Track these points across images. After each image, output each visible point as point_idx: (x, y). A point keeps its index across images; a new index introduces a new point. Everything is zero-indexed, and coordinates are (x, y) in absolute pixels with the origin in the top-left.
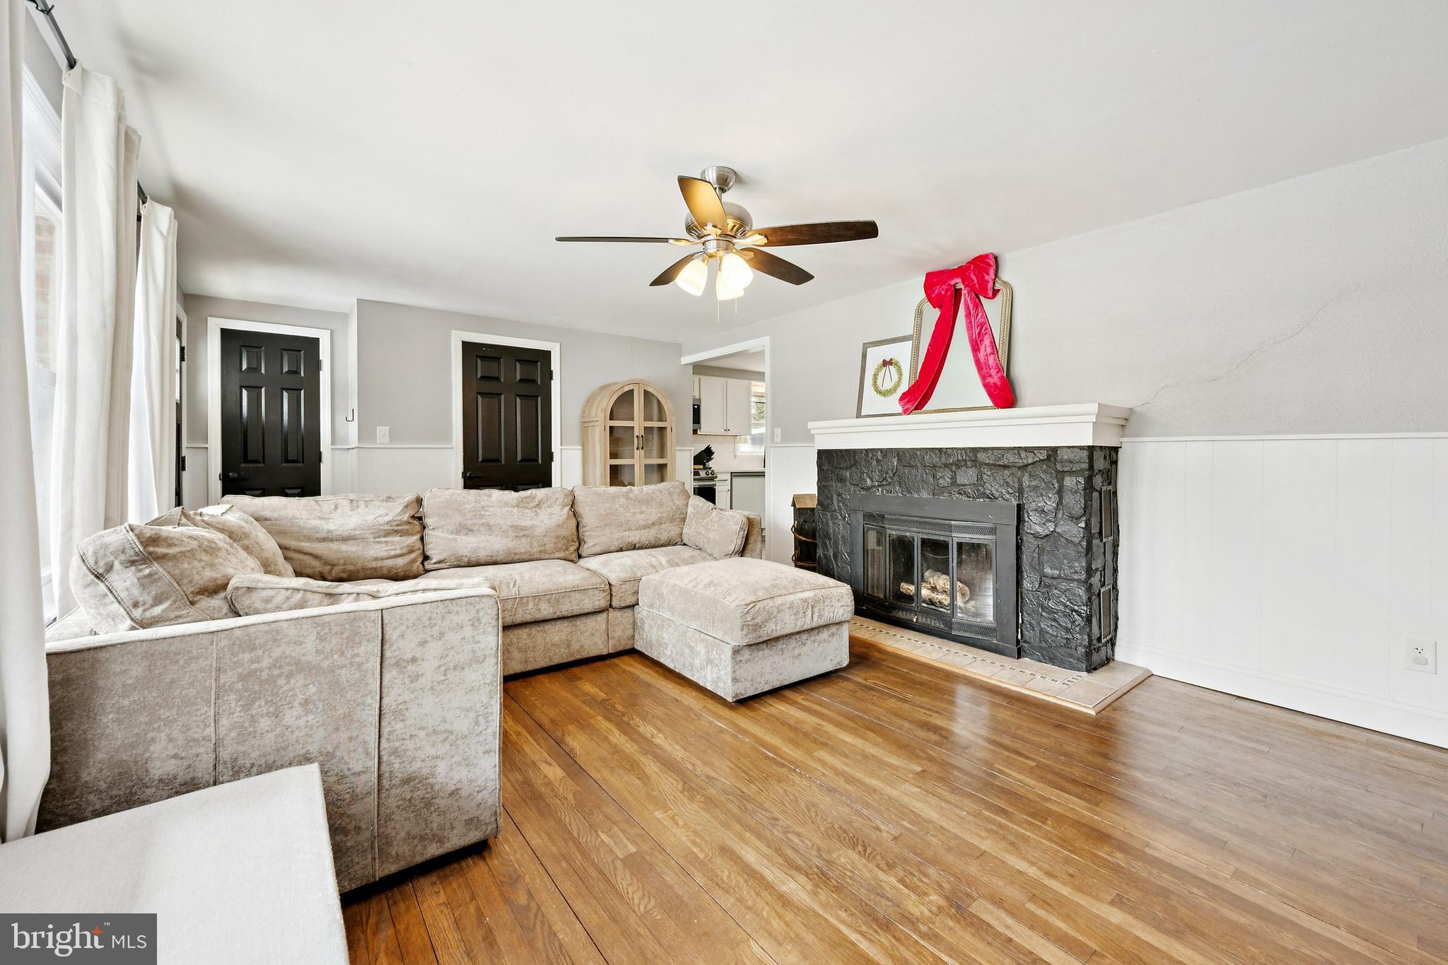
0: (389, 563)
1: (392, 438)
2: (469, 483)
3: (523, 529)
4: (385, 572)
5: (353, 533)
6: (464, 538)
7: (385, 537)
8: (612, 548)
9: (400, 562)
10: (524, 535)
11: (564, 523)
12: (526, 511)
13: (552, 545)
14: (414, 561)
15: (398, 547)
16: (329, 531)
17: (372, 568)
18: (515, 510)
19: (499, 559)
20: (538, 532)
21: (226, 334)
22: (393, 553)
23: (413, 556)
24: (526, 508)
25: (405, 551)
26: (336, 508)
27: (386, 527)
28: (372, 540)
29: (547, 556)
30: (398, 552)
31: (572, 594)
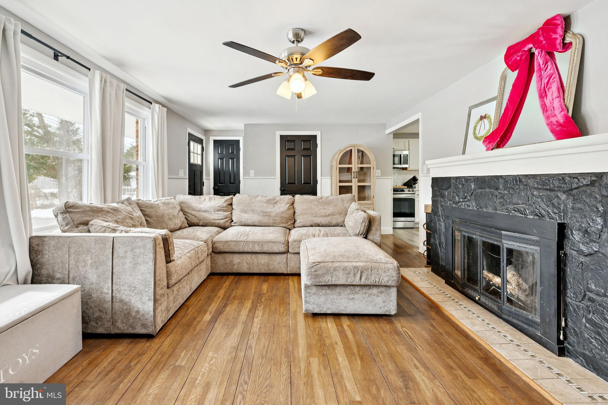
0: (218, 221)
1: (256, 174)
2: (282, 192)
3: (266, 212)
4: (216, 224)
5: (207, 209)
6: (244, 214)
7: (217, 211)
8: (307, 225)
9: (222, 221)
10: (266, 215)
11: (285, 211)
12: (270, 205)
13: (279, 221)
14: (227, 221)
15: (221, 216)
16: (200, 208)
17: (212, 223)
18: (265, 204)
19: (256, 224)
20: (273, 214)
21: (215, 142)
22: (219, 218)
23: (227, 219)
24: (270, 204)
25: (223, 217)
26: (205, 200)
27: (218, 208)
28: (213, 212)
29: (276, 225)
30: (221, 218)
31: (269, 243)
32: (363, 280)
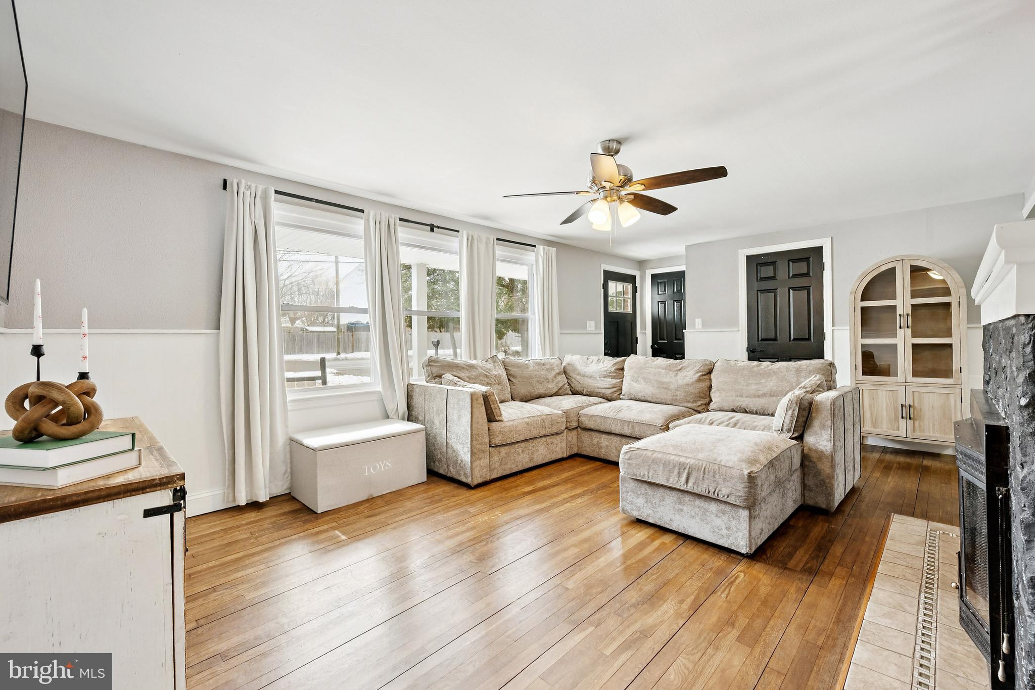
0: (604, 391)
1: (704, 325)
2: (752, 354)
3: (662, 383)
4: (601, 395)
5: (592, 374)
6: (635, 384)
7: (604, 378)
8: (726, 408)
9: (608, 392)
10: (663, 388)
11: (692, 384)
12: (671, 372)
13: (682, 397)
14: (615, 392)
15: (608, 384)
16: (585, 372)
17: (596, 392)
18: (663, 371)
19: (649, 399)
20: (672, 387)
21: (654, 277)
22: (606, 386)
23: (615, 389)
24: (670, 370)
25: (611, 386)
26: (592, 362)
27: (605, 373)
28: (598, 378)
29: (677, 404)
30: (608, 386)
32: (690, 484)
